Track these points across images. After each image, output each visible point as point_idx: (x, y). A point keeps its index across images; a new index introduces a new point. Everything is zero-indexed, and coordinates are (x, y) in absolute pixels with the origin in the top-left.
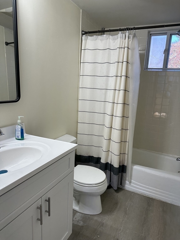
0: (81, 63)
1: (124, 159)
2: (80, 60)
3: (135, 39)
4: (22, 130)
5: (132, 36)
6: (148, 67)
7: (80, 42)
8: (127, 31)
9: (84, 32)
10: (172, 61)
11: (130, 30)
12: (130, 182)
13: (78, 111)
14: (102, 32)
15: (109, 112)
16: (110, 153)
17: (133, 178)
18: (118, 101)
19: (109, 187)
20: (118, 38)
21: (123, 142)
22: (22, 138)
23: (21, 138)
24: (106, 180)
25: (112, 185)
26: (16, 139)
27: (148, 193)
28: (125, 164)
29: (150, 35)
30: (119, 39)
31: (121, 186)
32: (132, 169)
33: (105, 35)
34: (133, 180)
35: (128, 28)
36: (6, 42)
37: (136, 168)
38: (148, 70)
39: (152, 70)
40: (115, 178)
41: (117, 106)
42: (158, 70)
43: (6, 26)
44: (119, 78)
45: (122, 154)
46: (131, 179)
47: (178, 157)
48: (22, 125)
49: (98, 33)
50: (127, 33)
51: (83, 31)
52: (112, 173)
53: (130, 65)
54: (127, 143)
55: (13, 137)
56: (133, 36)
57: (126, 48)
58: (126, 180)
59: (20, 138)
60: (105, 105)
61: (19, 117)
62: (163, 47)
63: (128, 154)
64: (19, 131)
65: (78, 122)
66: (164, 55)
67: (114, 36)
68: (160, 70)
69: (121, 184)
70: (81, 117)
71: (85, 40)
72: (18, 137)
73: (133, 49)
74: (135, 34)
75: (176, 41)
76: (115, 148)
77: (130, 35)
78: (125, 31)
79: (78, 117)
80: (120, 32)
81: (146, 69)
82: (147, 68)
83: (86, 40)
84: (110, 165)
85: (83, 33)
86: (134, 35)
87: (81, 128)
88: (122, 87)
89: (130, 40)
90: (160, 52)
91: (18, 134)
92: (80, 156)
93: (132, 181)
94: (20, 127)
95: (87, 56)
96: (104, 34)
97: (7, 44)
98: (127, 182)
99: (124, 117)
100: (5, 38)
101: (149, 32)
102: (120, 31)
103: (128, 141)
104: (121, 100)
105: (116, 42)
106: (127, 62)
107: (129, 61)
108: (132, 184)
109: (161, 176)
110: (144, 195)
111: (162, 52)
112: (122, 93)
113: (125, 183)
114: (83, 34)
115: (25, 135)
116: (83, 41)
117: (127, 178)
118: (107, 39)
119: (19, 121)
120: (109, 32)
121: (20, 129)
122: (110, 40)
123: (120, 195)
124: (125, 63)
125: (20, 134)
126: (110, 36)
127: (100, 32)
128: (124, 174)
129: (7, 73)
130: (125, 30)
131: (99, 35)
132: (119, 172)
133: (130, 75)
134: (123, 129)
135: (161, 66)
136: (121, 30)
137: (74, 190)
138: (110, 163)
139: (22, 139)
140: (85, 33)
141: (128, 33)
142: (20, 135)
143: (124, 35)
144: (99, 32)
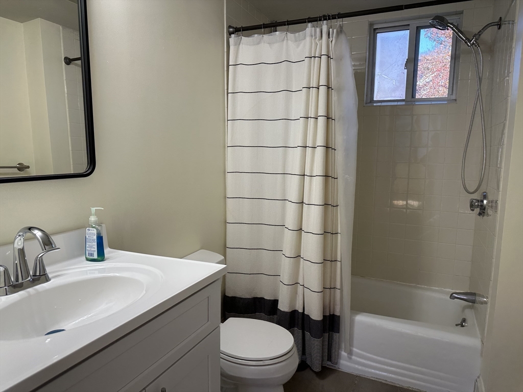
0: (228, 93)
1: (334, 301)
2: (226, 88)
3: (343, 37)
4: (100, 239)
5: (335, 31)
6: (375, 99)
7: (225, 50)
8: (325, 21)
9: (233, 28)
10: (424, 90)
11: (329, 19)
12: (350, 353)
13: (225, 197)
14: (271, 27)
15: (293, 195)
16: (300, 288)
17: (355, 342)
18: (312, 170)
19: (303, 366)
20: (305, 38)
21: (328, 261)
22: (101, 256)
23: (98, 256)
24: (295, 349)
25: (308, 362)
26: (88, 260)
27: (393, 376)
28: (337, 313)
29: (374, 32)
30: (308, 39)
31: (329, 363)
32: (352, 322)
33: (277, 33)
34: (357, 348)
35: (326, 16)
36: (66, 58)
37: (362, 319)
38: (375, 104)
39: (383, 104)
40: (315, 345)
41: (311, 182)
42: (396, 103)
43: (65, 25)
44: (311, 121)
45: (327, 288)
46: (351, 345)
47: (454, 291)
48: (99, 228)
49: (263, 30)
50: (325, 26)
51: (230, 27)
52: (307, 334)
53: (334, 94)
54: (339, 264)
55: (79, 255)
56: (337, 31)
57: (324, 58)
58: (339, 348)
59: (96, 257)
60: (284, 182)
61: (93, 209)
62: (403, 56)
63: (341, 289)
64: (94, 240)
65: (226, 222)
66: (406, 70)
67: (297, 34)
68: (399, 103)
69: (330, 359)
70: (234, 210)
71: (235, 45)
72: (92, 255)
73: (339, 59)
74: (341, 27)
75: (429, 50)
76: (312, 276)
77: (331, 30)
78: (318, 22)
79: (227, 210)
80: (310, 25)
81: (370, 102)
82: (372, 101)
83: (238, 44)
84: (300, 316)
85: (231, 30)
86: (339, 30)
87: (234, 235)
88: (320, 141)
89: (331, 39)
90: (396, 65)
91: (91, 247)
92: (234, 298)
93: (355, 349)
94: (95, 231)
95: (242, 79)
96: (276, 31)
97: (68, 61)
98: (344, 354)
99: (327, 205)
100: (64, 49)
101: (371, 25)
102: (309, 22)
103: (339, 259)
104: (318, 169)
105: (301, 45)
106: (328, 87)
107: (333, 84)
108: (353, 357)
109: (420, 334)
110: (384, 382)
111: (402, 65)
112: (320, 152)
113: (338, 356)
114: (230, 34)
115: (107, 251)
116: (232, 48)
117: (343, 345)
118: (283, 40)
119: (93, 219)
120: (287, 27)
121: (95, 237)
122: (290, 42)
123: (327, 384)
124: (323, 90)
125: (96, 247)
126: (289, 34)
127: (266, 28)
128: (336, 335)
129: (70, 122)
130: (320, 20)
131: (264, 34)
132: (324, 331)
133: (335, 113)
134: (328, 233)
135: (401, 94)
136: (311, 20)
137: (221, 375)
138: (301, 311)
139: (99, 259)
140: (236, 30)
141: (327, 24)
142: (96, 249)
143: (318, 30)
144: (265, 26)
